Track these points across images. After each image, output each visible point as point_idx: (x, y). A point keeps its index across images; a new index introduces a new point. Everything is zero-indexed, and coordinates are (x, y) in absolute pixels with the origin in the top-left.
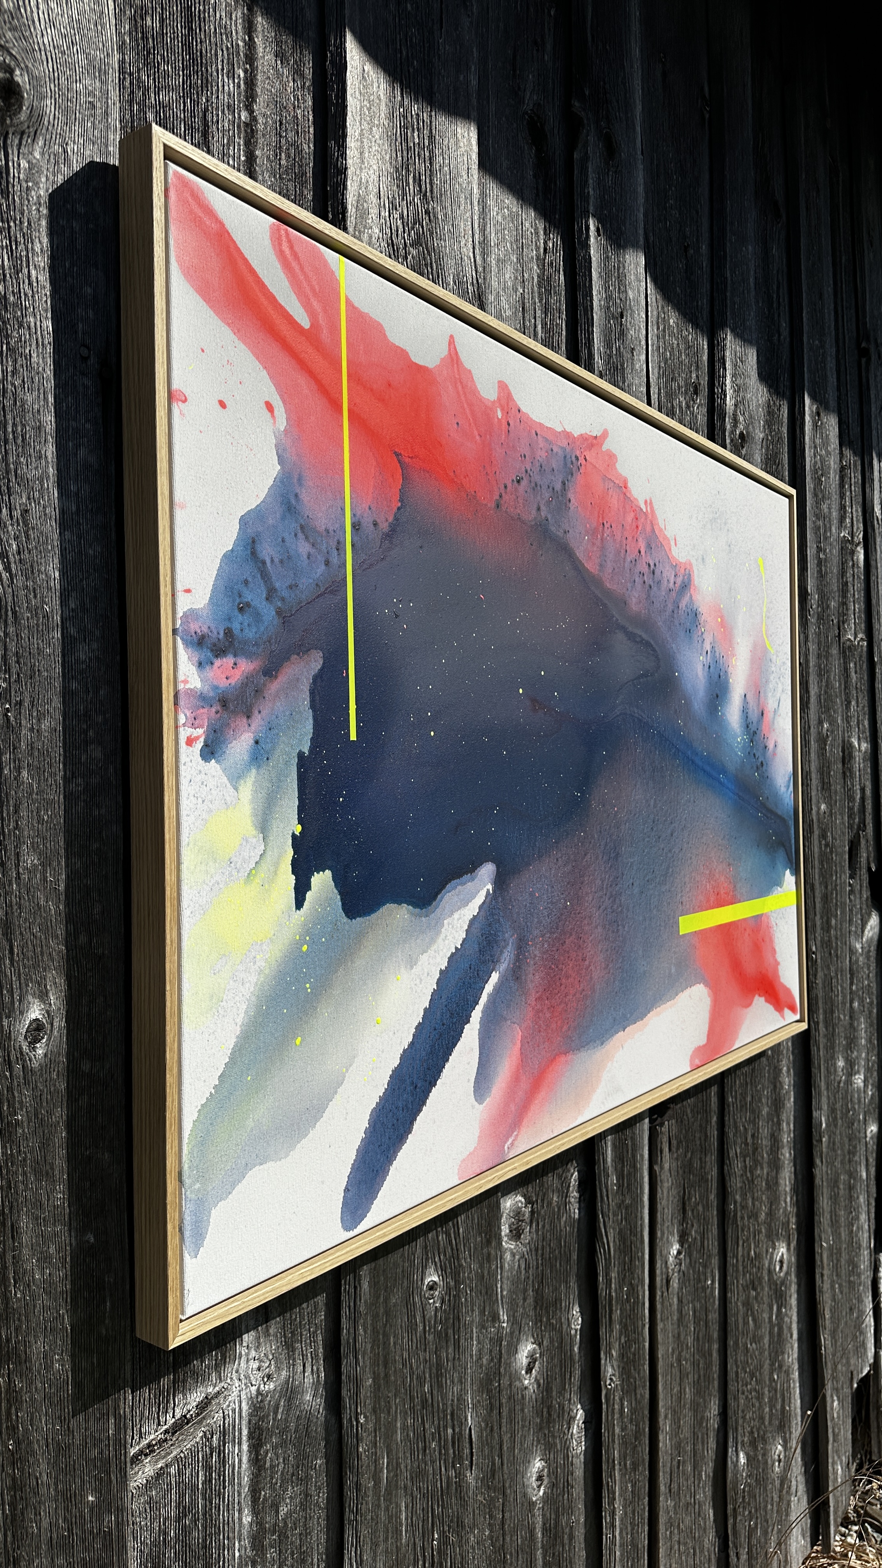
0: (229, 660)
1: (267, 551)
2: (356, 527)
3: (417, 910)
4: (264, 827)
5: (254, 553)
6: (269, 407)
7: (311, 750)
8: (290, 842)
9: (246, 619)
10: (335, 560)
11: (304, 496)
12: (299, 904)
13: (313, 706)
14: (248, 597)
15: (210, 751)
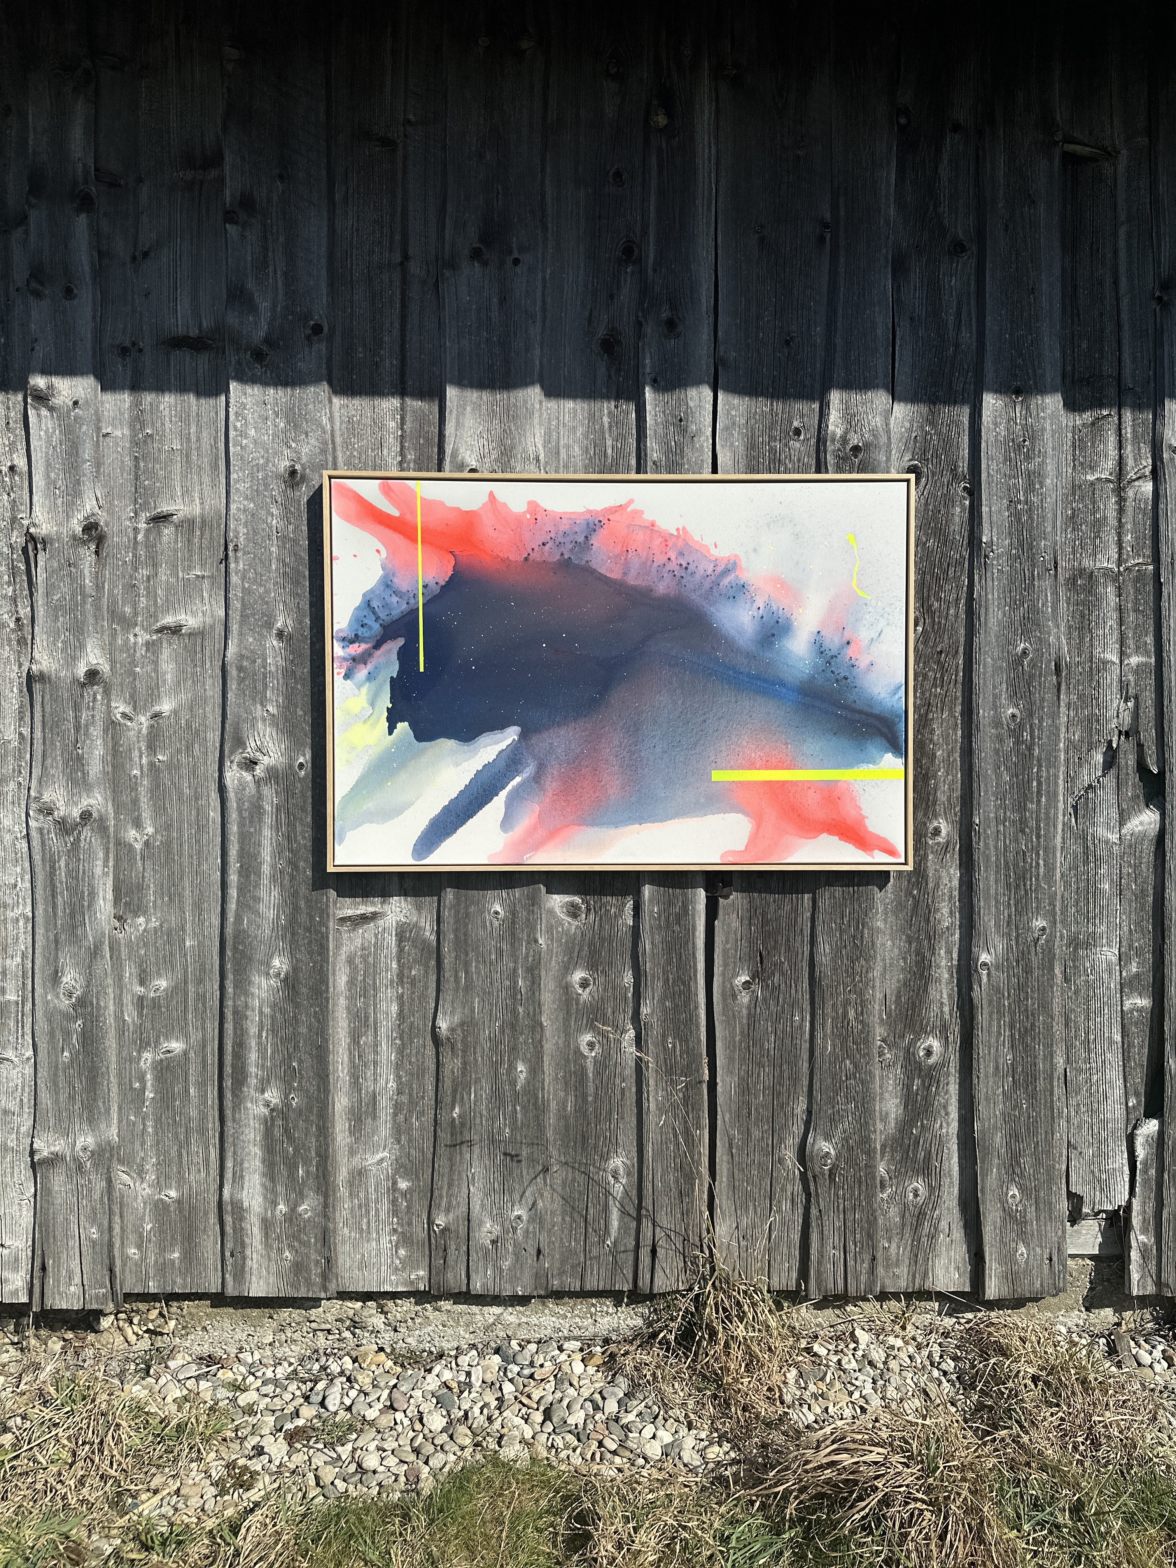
0: (357, 645)
1: (375, 604)
2: (425, 587)
3: (461, 743)
4: (372, 704)
5: (369, 604)
6: (378, 551)
7: (398, 675)
8: (386, 711)
9: (365, 629)
10: (412, 601)
11: (395, 580)
12: (390, 733)
13: (399, 659)
14: (367, 621)
15: (347, 676)
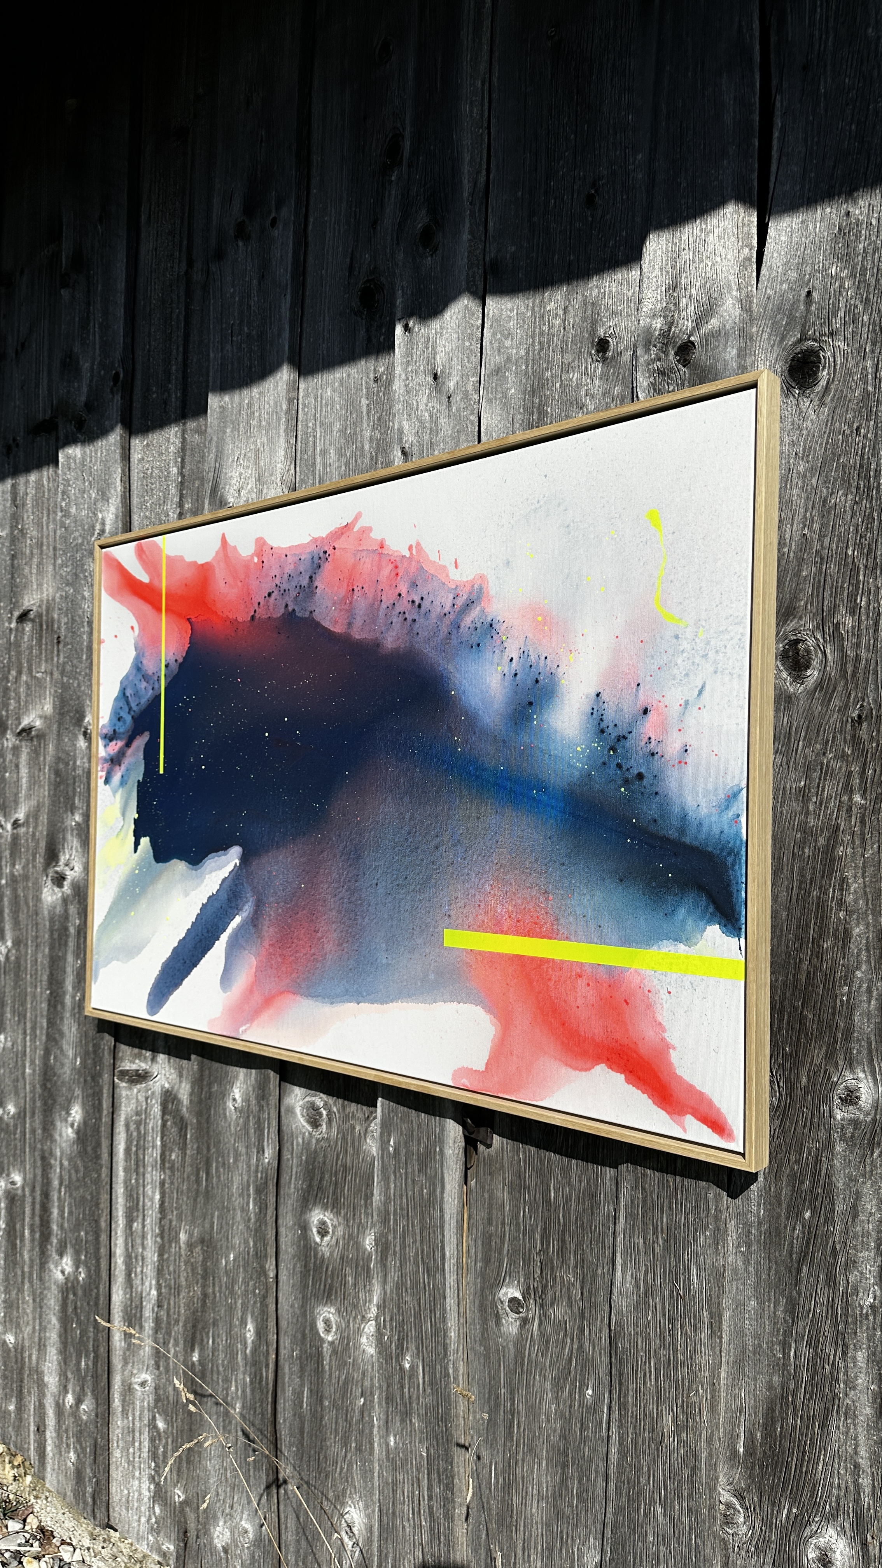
0: (114, 743)
1: (129, 692)
2: (166, 666)
3: (190, 866)
4: (123, 814)
5: (124, 694)
6: (132, 628)
7: (143, 779)
8: (133, 821)
9: (121, 723)
10: (156, 686)
11: (144, 662)
12: (135, 851)
13: (145, 758)
14: (122, 714)
15: (107, 781)
